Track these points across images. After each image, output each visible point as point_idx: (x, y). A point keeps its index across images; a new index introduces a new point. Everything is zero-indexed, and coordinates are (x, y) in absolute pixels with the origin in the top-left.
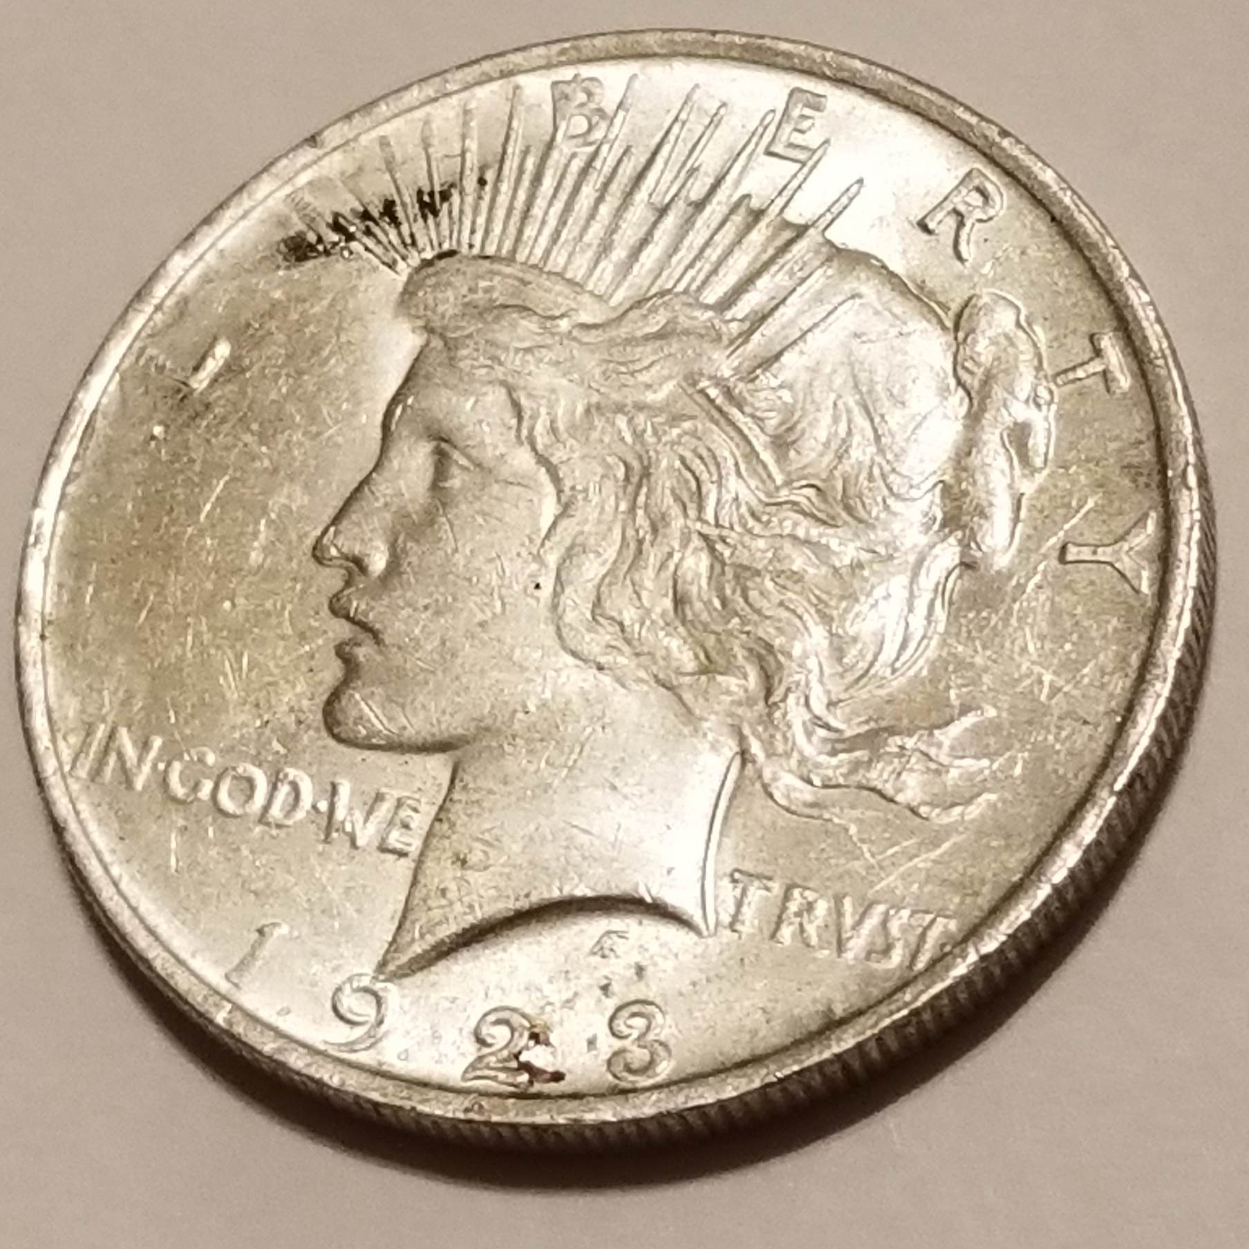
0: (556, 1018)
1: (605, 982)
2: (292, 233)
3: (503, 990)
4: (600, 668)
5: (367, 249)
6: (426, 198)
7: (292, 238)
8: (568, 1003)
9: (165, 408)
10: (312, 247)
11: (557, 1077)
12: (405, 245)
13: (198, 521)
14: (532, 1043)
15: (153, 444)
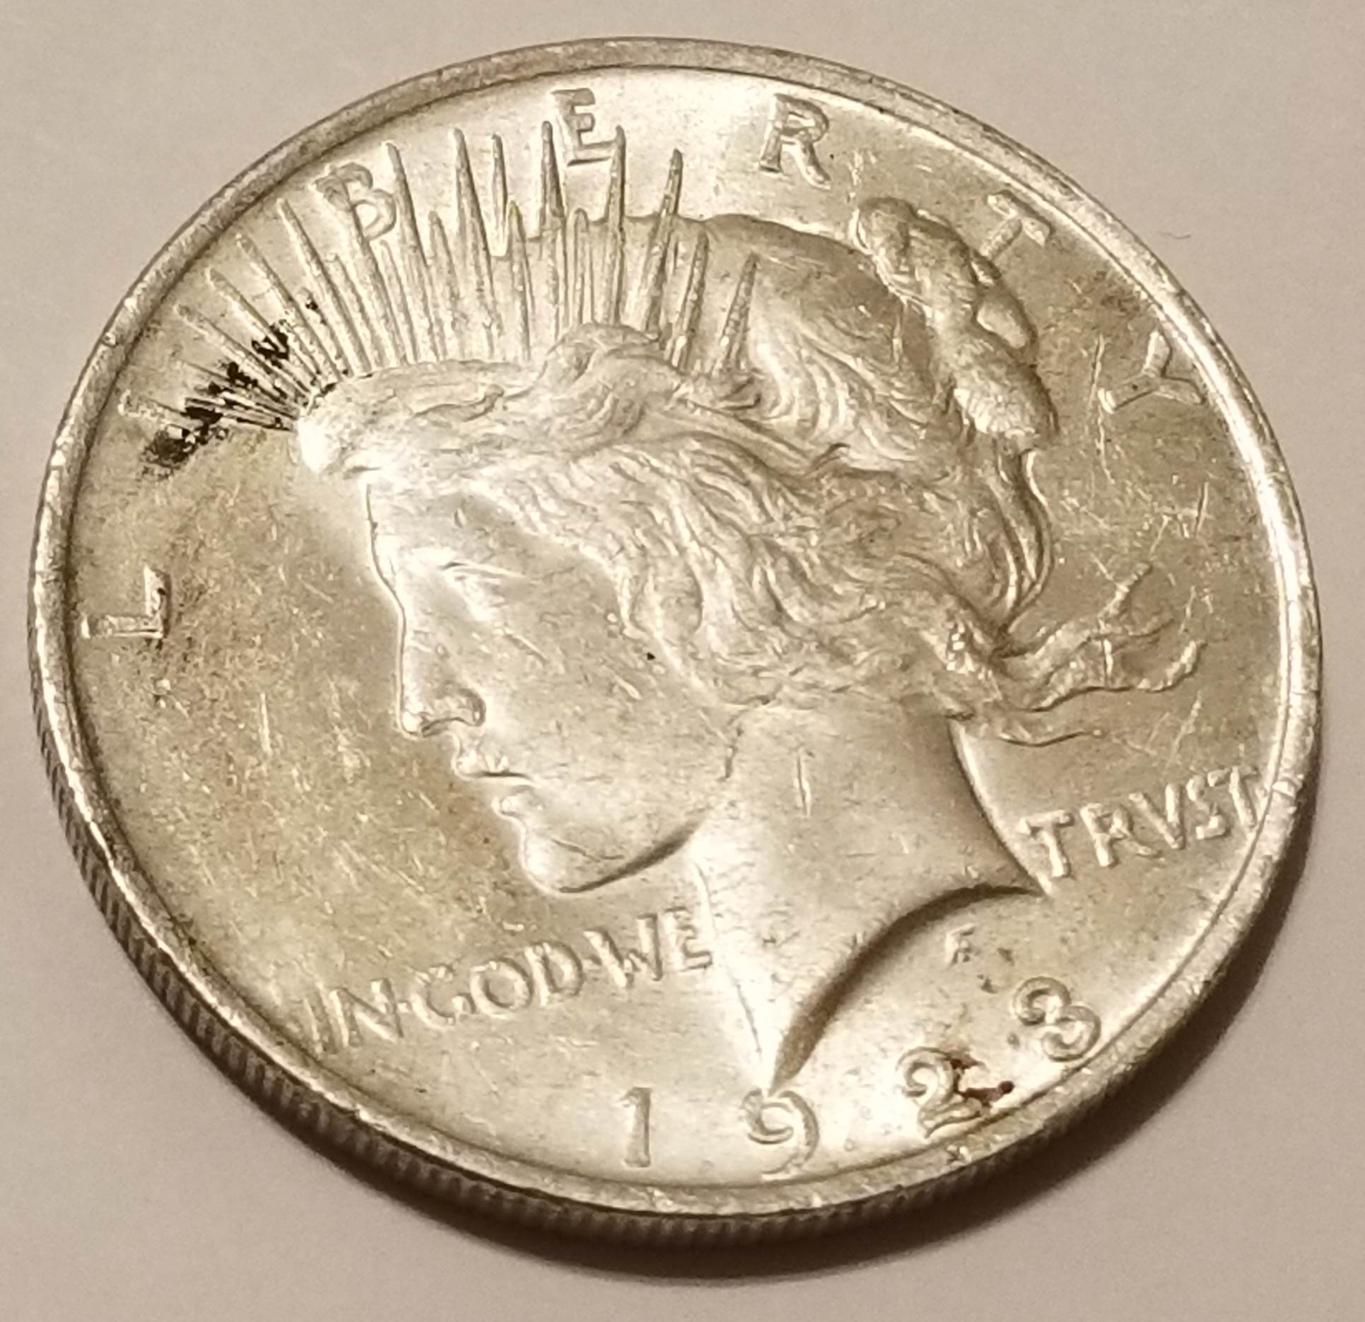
0: (963, 1037)
1: (982, 982)
2: (152, 438)
3: (895, 1038)
4: (765, 700)
5: (240, 420)
6: (267, 346)
7: (155, 443)
8: (965, 1017)
9: (148, 663)
10: (181, 443)
11: (1007, 1088)
12: (277, 400)
13: (265, 756)
14: (958, 1070)
15: (162, 703)
